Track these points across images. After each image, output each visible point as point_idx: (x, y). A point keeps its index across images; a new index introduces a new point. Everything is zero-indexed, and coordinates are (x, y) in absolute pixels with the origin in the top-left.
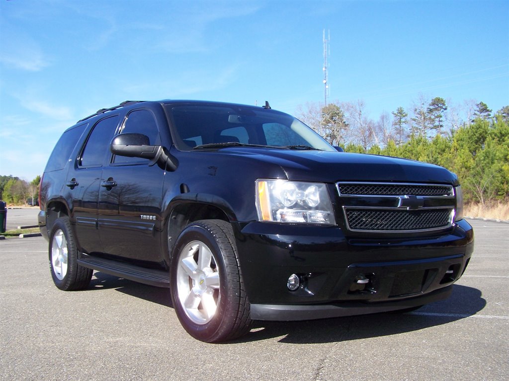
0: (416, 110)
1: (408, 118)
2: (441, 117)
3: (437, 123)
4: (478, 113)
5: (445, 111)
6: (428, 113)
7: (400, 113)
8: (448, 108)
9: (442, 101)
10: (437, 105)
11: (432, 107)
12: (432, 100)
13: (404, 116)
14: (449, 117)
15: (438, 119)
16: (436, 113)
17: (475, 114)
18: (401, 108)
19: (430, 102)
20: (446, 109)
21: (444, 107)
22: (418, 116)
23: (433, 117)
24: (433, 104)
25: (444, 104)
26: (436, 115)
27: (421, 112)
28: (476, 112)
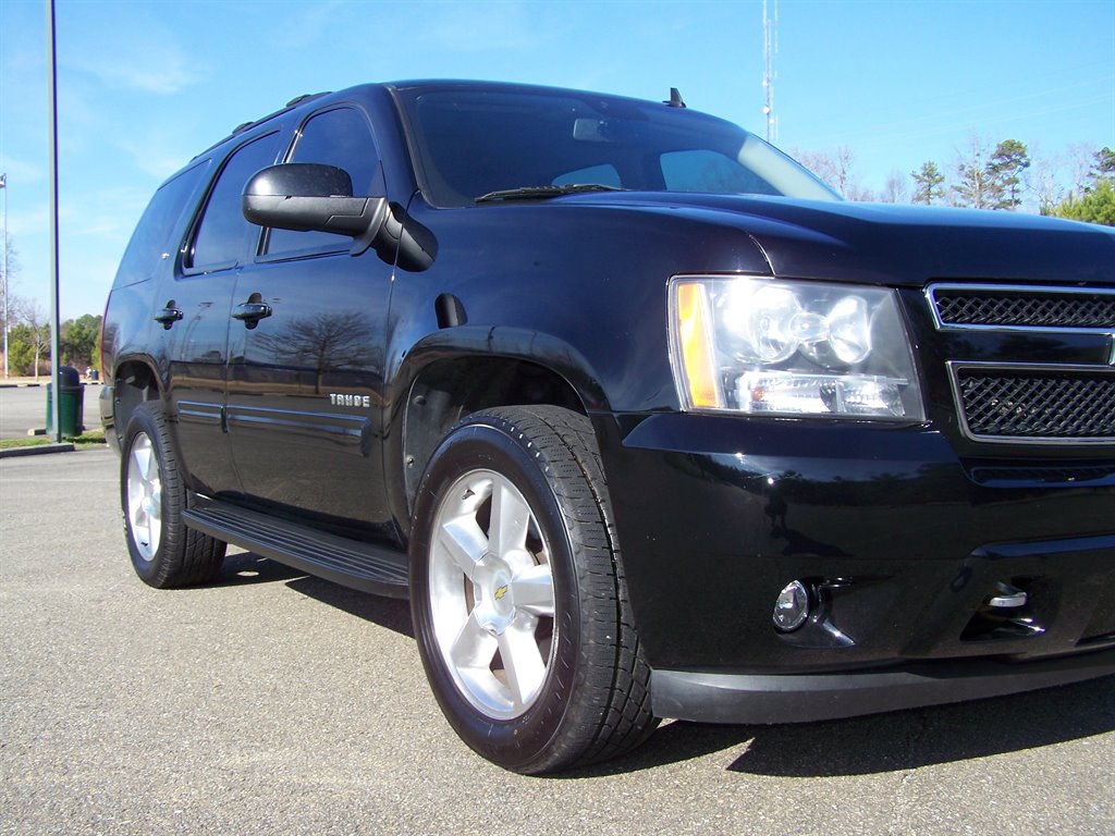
0: (962, 168)
1: (945, 186)
2: (1017, 182)
3: (1007, 196)
4: (1099, 173)
5: (1025, 169)
6: (989, 173)
7: (928, 175)
8: (1033, 164)
9: (1020, 147)
10: (1009, 157)
11: (997, 162)
12: (998, 146)
13: (937, 182)
14: (1034, 182)
15: (1009, 187)
16: (1006, 174)
17: (1091, 174)
18: (930, 164)
19: (994, 150)
20: (1027, 165)
21: (1023, 161)
22: (967, 180)
23: (999, 183)
24: (1000, 155)
25: (1023, 155)
26: (1006, 178)
27: (972, 172)
28: (1094, 171)
